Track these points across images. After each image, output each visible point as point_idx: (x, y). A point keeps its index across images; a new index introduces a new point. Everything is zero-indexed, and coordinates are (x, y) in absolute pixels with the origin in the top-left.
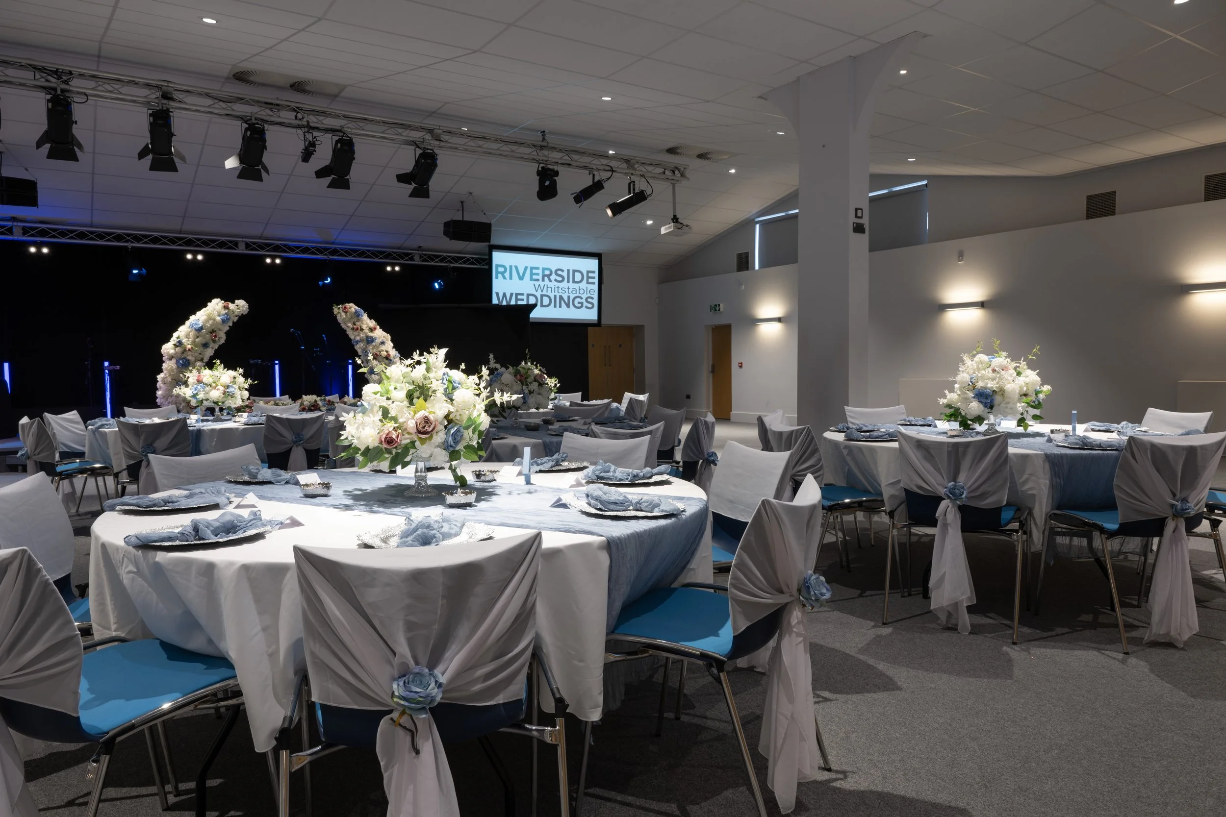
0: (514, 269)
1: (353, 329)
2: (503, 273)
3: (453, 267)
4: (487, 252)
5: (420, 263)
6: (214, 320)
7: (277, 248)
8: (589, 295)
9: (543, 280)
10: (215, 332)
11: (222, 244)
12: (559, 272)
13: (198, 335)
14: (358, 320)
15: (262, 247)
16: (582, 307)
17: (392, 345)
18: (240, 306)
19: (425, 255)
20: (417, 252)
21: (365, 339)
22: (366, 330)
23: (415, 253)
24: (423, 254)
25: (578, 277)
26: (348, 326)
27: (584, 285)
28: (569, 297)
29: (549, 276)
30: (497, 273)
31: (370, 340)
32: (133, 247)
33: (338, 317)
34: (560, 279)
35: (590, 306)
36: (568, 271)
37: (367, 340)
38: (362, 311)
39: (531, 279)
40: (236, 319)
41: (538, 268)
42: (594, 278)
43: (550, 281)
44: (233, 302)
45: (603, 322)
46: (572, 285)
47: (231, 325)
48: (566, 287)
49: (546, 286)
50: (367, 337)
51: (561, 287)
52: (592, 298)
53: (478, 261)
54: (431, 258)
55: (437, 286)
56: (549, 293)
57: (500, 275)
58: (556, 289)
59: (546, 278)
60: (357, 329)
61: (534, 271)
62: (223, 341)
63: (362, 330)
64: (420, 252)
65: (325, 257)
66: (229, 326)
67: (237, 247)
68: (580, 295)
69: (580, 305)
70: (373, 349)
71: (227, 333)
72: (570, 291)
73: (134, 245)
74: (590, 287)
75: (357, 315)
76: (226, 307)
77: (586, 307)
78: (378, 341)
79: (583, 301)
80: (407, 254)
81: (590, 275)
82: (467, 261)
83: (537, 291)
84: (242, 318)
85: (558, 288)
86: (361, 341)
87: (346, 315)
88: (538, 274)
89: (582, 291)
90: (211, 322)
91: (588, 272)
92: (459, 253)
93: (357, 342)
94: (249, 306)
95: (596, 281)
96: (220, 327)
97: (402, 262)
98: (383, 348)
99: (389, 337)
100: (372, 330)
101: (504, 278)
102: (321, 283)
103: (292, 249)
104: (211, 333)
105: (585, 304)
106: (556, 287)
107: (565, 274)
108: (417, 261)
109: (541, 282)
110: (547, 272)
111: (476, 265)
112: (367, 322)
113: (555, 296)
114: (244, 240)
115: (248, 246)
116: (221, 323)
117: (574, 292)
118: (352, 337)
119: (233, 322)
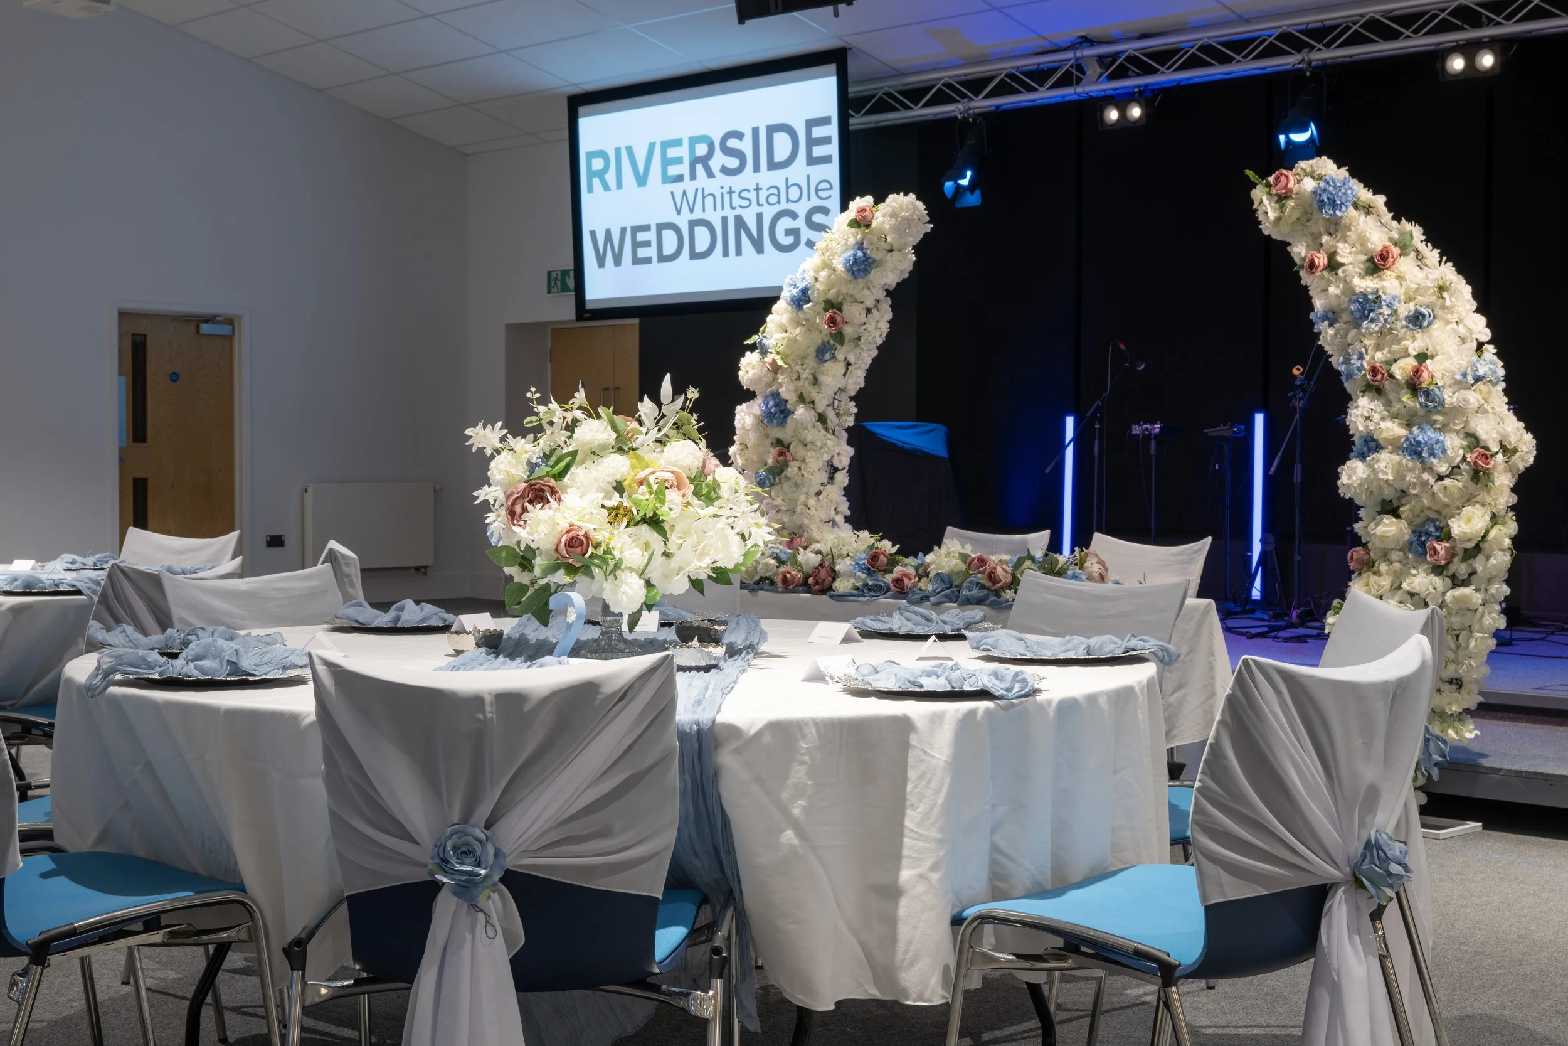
2: (601, 174)
8: (815, 202)
25: (782, 145)
27: (799, 170)
28: (760, 217)
29: (705, 160)
30: (591, 174)
34: (733, 163)
36: (755, 131)
39: (667, 179)
42: (826, 140)
43: (710, 174)
46: (768, 178)
48: (753, 186)
51: (737, 189)
57: (596, 181)
59: (699, 168)
61: (672, 153)
68: (791, 206)
69: (789, 240)
72: (762, 200)
79: (800, 223)
83: (679, 212)
88: (679, 161)
89: (794, 193)
91: (811, 124)
101: (606, 188)
106: (726, 189)
107: (746, 146)
109: (688, 185)
110: (702, 150)
117: (773, 199)
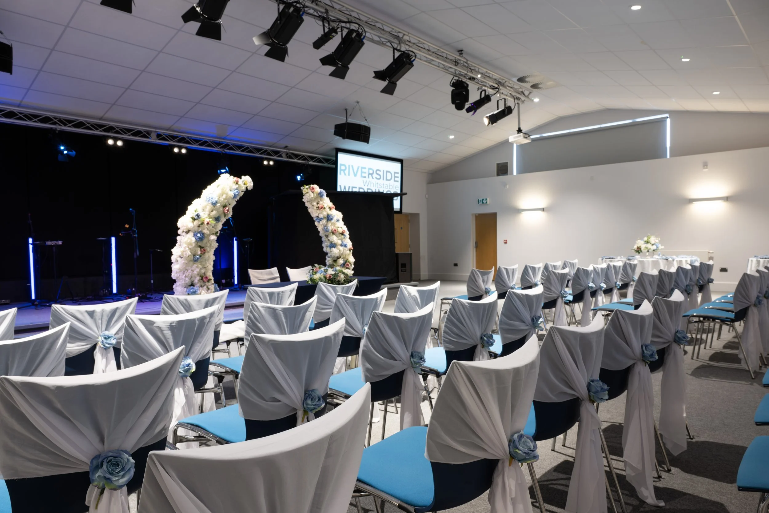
0: (351, 167)
29: (372, 174)
34: (378, 177)
36: (383, 171)
39: (362, 176)
43: (373, 178)
49: (370, 182)
59: (370, 176)
61: (364, 170)
72: (384, 187)
106: (376, 183)
107: (381, 173)
110: (371, 172)
117: (386, 187)
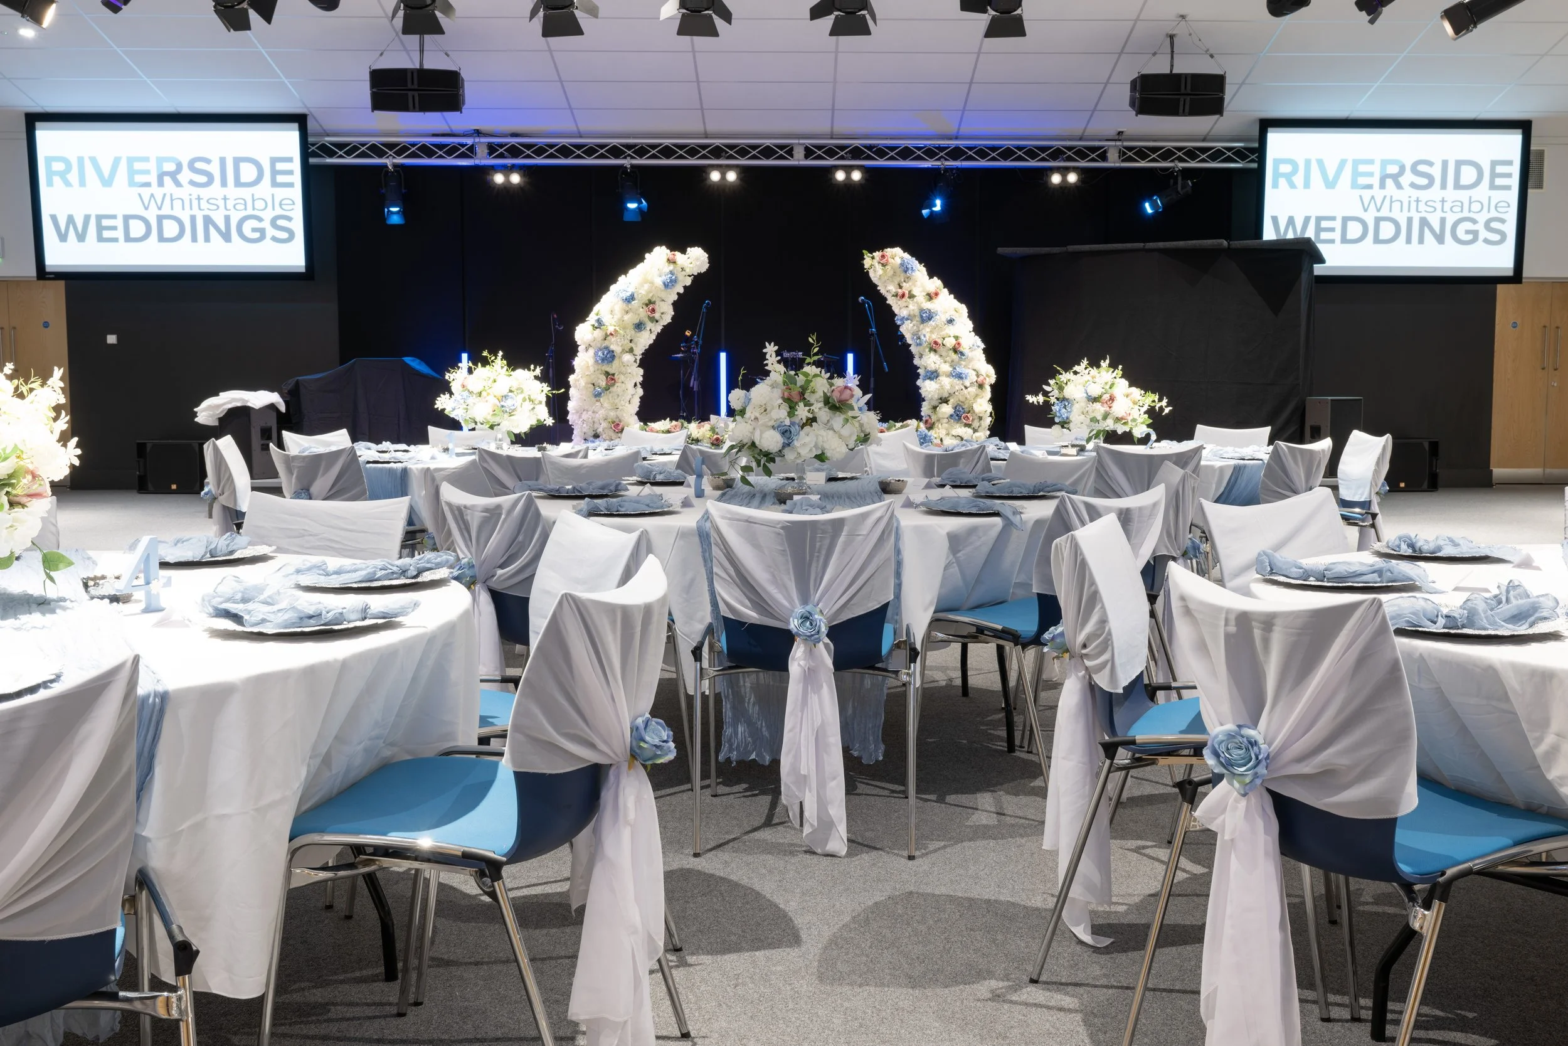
0: (1314, 167)
1: (896, 295)
3: (1185, 170)
4: (1257, 133)
5: (1117, 165)
6: (652, 283)
7: (856, 153)
9: (1382, 186)
10: (654, 303)
11: (768, 152)
12: (1422, 168)
13: (627, 309)
14: (908, 279)
15: (831, 152)
16: (1475, 239)
17: (970, 325)
18: (696, 259)
19: (1130, 149)
20: (1113, 143)
21: (917, 312)
22: (920, 297)
23: (1109, 146)
24: (1127, 148)
26: (887, 289)
31: (926, 317)
32: (633, 166)
33: (872, 275)
35: (1497, 237)
37: (922, 317)
38: (914, 262)
40: (688, 282)
41: (1371, 162)
44: (684, 252)
45: (1527, 273)
47: (682, 291)
50: (922, 311)
52: (1503, 221)
53: (1241, 154)
54: (1142, 154)
55: (1148, 208)
56: (1396, 214)
58: (1413, 205)
60: (903, 296)
62: (667, 319)
63: (912, 296)
64: (1119, 143)
65: (939, 163)
66: (678, 294)
67: (792, 156)
70: (931, 332)
71: (675, 304)
73: (634, 162)
74: (1497, 195)
75: (905, 269)
76: (671, 261)
77: (1486, 241)
78: (942, 318)
80: (1093, 149)
81: (1500, 169)
82: (1217, 155)
84: (698, 279)
85: (1418, 201)
86: (909, 318)
87: (885, 271)
90: (646, 286)
92: (1204, 140)
93: (903, 319)
94: (709, 258)
95: (1515, 182)
96: (663, 295)
97: (1083, 164)
98: (951, 330)
99: (963, 309)
100: (930, 297)
102: (925, 212)
103: (881, 152)
104: (647, 305)
105: (1483, 234)
108: (1113, 161)
111: (1235, 161)
112: (922, 281)
113: (1410, 220)
114: (802, 141)
115: (809, 153)
116: (662, 287)
118: (896, 309)
119: (685, 287)
